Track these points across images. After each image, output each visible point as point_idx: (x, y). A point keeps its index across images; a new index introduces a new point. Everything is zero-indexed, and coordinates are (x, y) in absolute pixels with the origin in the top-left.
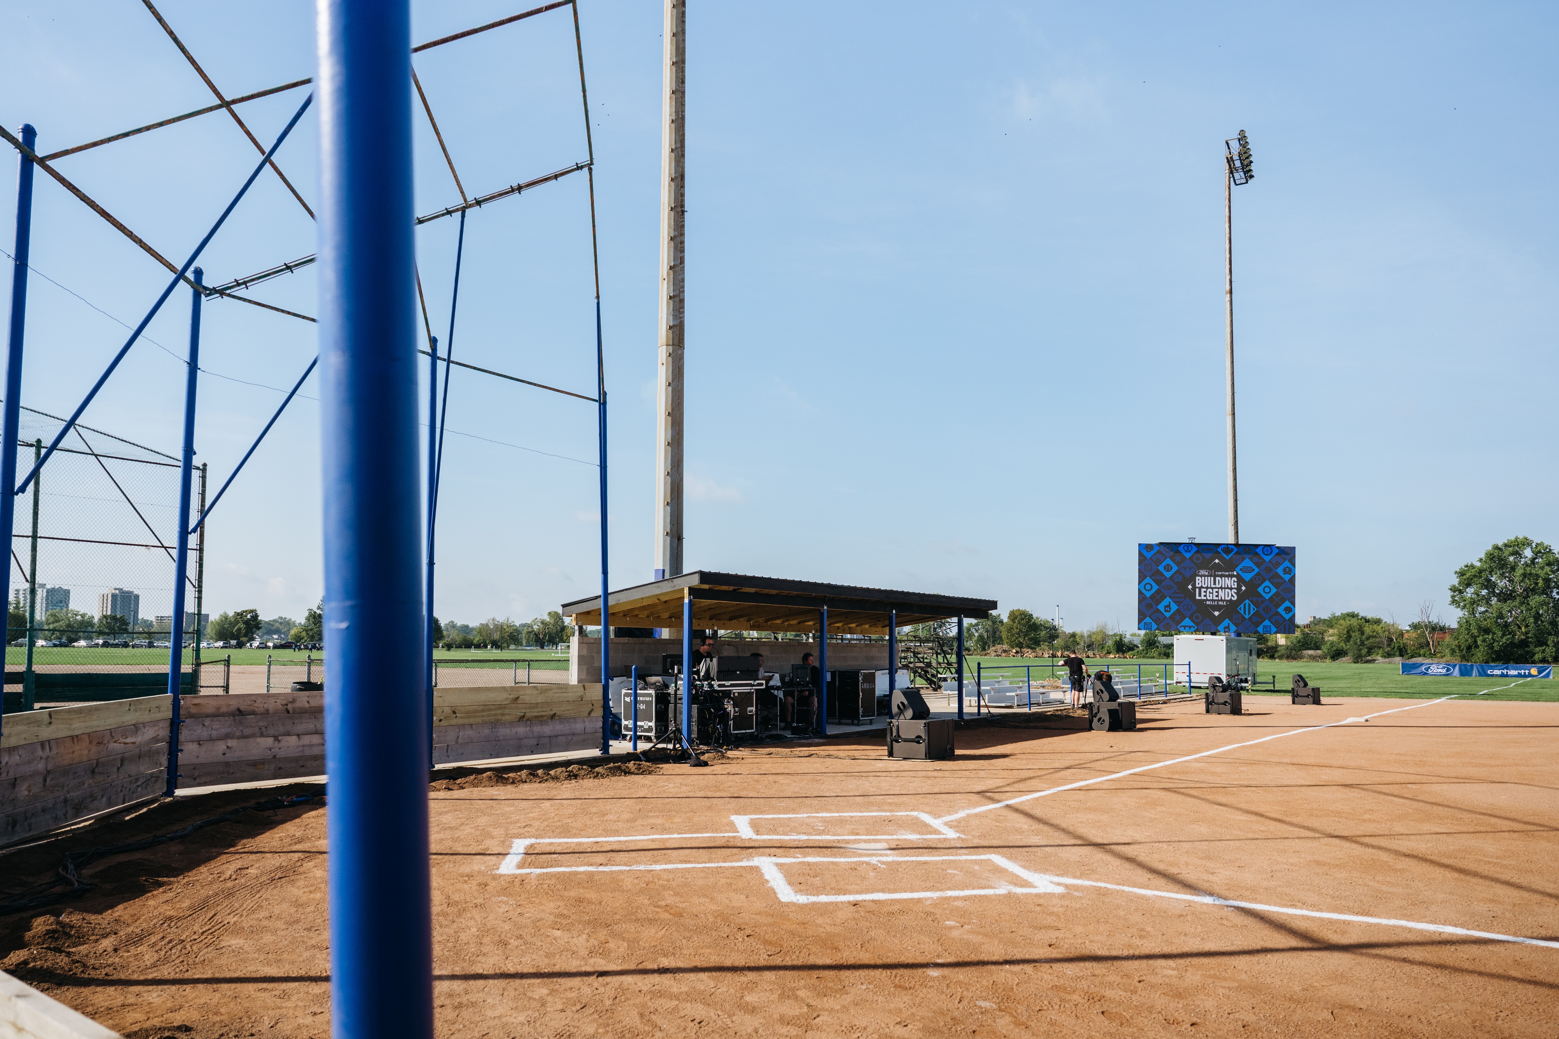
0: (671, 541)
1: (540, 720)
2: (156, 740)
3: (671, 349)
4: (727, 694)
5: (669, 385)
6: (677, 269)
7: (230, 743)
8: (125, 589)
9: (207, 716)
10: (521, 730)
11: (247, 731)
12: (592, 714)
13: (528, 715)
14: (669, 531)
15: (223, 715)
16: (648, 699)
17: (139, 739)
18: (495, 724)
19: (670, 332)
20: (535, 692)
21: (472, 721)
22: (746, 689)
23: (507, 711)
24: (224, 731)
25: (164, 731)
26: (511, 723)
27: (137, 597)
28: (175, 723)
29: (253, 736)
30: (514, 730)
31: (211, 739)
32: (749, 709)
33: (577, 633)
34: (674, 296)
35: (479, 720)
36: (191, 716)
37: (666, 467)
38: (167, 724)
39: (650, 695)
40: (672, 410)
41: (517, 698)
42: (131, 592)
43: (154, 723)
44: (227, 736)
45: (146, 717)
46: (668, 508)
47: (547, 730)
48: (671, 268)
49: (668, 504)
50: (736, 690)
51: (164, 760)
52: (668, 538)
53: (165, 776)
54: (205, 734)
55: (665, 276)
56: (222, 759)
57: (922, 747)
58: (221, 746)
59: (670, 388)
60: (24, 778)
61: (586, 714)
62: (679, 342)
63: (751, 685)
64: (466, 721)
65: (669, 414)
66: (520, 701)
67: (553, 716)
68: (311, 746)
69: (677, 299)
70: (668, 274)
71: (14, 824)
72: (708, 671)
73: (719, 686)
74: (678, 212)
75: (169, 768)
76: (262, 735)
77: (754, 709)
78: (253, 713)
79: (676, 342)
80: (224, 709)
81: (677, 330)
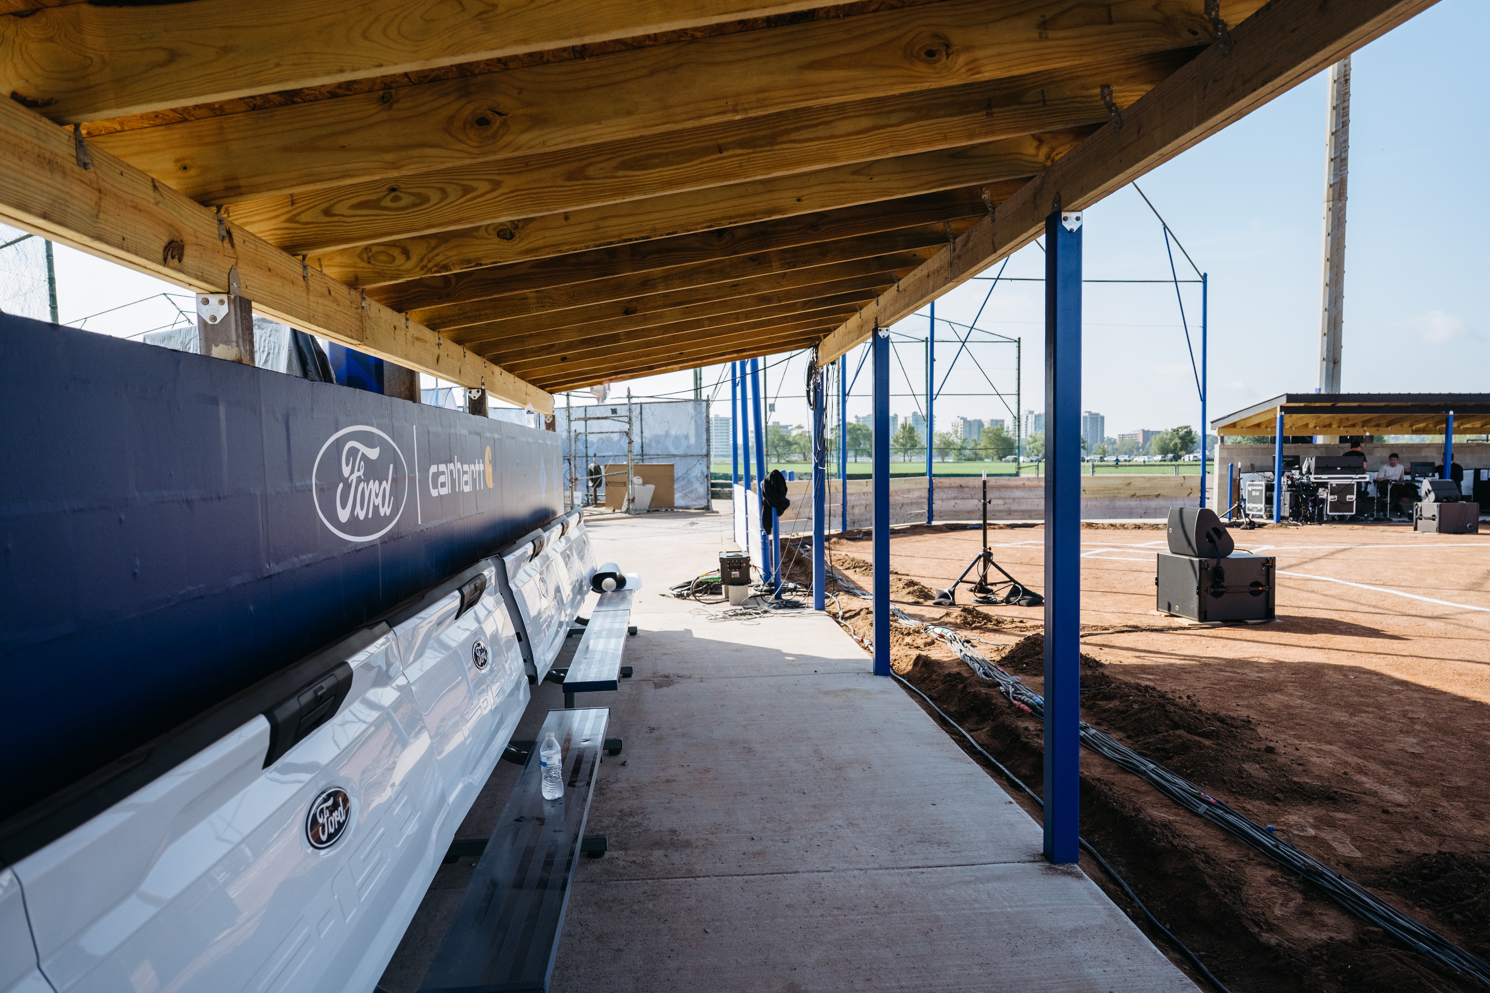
0: (1327, 365)
1: (1147, 497)
2: (921, 497)
3: (1331, 203)
4: (1324, 485)
5: (1329, 235)
6: (1339, 133)
7: (957, 501)
8: (1093, 412)
9: (946, 488)
10: (1133, 503)
11: (965, 496)
12: (1191, 495)
13: (1138, 494)
14: (1325, 356)
15: (953, 487)
16: (1260, 488)
17: (911, 496)
18: (1113, 498)
19: (1331, 189)
20: (1143, 480)
21: (1097, 496)
22: (1348, 481)
23: (1121, 491)
24: (953, 495)
25: (926, 494)
26: (1125, 499)
27: (1103, 418)
28: (931, 491)
29: (968, 499)
30: (1127, 503)
31: (948, 499)
32: (1348, 497)
33: (1219, 441)
34: (1335, 158)
35: (1102, 496)
36: (938, 487)
37: (1324, 305)
38: (927, 491)
39: (1261, 485)
40: (1331, 255)
41: (1129, 484)
42: (1098, 414)
43: (919, 489)
44: (955, 498)
45: (914, 486)
46: (1325, 338)
47: (1154, 504)
48: (1333, 134)
49: (1325, 334)
50: (1334, 482)
51: (926, 507)
52: (1325, 363)
53: (927, 515)
54: (945, 496)
55: (1328, 142)
56: (953, 508)
57: (1435, 524)
58: (953, 502)
59: (1329, 238)
60: (857, 506)
61: (1186, 495)
62: (1340, 196)
63: (1352, 478)
64: (1093, 496)
65: (1328, 260)
66: (1131, 486)
67: (1158, 496)
68: (998, 505)
69: (1338, 160)
70: (1330, 139)
71: (854, 523)
72: (1309, 468)
73: (1315, 478)
74: (1340, 83)
75: (929, 511)
76: (972, 498)
77: (1354, 497)
78: (968, 487)
79: (1337, 196)
80: (953, 485)
81: (1337, 187)
